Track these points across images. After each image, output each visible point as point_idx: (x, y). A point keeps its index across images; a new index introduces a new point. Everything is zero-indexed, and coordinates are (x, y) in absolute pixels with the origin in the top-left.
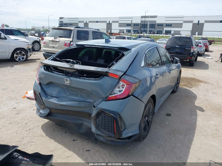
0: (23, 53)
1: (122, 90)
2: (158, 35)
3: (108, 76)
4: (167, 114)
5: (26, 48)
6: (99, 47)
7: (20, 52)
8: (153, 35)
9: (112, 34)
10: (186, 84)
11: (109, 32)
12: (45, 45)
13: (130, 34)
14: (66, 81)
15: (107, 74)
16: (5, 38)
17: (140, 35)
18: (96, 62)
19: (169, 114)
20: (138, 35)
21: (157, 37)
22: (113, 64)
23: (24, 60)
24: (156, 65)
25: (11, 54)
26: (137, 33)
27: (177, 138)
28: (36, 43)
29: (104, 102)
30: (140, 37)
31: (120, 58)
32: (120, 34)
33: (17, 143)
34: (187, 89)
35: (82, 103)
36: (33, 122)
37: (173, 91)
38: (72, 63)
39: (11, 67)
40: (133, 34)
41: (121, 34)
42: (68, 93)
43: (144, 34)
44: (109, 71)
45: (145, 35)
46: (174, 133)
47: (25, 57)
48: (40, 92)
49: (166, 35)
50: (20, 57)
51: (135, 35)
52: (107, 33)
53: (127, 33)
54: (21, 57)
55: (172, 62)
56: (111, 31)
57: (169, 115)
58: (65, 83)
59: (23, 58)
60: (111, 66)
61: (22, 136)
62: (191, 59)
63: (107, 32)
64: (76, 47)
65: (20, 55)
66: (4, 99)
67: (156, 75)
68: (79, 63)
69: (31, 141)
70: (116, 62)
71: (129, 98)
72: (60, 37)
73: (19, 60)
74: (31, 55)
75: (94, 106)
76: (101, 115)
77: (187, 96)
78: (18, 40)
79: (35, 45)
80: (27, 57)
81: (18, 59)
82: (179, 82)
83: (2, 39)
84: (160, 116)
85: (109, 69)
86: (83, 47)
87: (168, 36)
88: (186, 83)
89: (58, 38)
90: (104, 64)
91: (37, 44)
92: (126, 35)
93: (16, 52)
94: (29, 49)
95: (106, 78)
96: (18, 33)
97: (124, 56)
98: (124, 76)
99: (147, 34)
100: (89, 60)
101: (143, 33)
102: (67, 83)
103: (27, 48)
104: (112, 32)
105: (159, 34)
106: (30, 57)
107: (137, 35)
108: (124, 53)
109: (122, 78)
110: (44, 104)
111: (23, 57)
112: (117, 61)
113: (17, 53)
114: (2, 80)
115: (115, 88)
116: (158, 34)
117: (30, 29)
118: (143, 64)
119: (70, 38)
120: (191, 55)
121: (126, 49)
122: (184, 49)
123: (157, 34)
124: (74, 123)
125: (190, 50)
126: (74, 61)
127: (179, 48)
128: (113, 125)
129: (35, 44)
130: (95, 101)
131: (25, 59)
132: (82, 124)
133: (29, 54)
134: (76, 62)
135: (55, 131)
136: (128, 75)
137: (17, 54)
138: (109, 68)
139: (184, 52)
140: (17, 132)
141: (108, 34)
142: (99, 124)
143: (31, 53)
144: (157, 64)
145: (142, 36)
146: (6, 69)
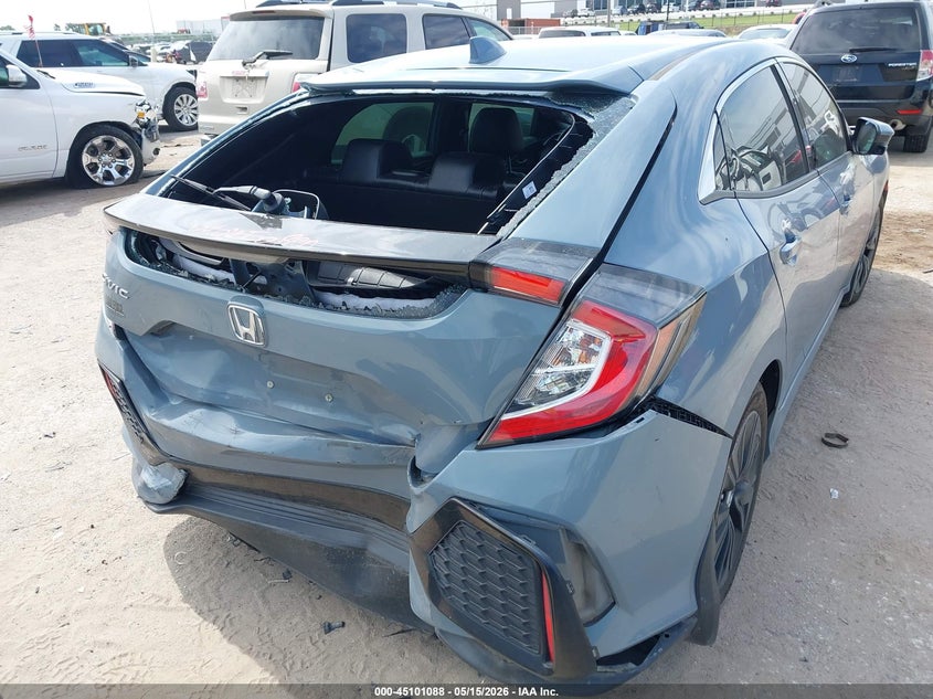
0: (121, 144)
1: (588, 374)
2: (733, 12)
3: (485, 290)
4: (827, 435)
5: (130, 121)
6: (437, 91)
7: (104, 141)
8: (708, 13)
9: (522, 23)
10: (905, 249)
11: (509, 16)
12: (206, 99)
13: (604, 18)
14: (242, 324)
15: (483, 274)
16: (32, 84)
17: (649, 20)
18: (427, 181)
19: (839, 437)
20: (643, 17)
21: (730, 23)
22: (520, 202)
23: (127, 177)
24: (762, 167)
25: (65, 155)
26: (634, 13)
27: (905, 593)
28: (184, 96)
29: (468, 453)
30: (650, 28)
31: (566, 156)
32: (557, 23)
33: (28, 653)
34: (912, 282)
35: (345, 445)
36: (127, 517)
37: (846, 297)
38: (266, 207)
39: (68, 213)
40: (617, 19)
41: (562, 20)
42: (270, 385)
43: (668, 12)
44: (493, 255)
45: (675, 15)
46: (883, 558)
47: (130, 162)
48: (123, 378)
49: (772, 9)
50: (109, 164)
51: (626, 19)
52: (498, 24)
53: (591, 13)
54: (114, 165)
55: (849, 149)
56: (517, 11)
57: (836, 441)
58: (237, 332)
59: (123, 170)
60: (506, 217)
61: (58, 608)
62: (919, 114)
63: (501, 16)
64: (306, 104)
65: (106, 158)
66: (10, 383)
67: (784, 241)
68: (311, 204)
69: (101, 637)
70: (540, 187)
71: (631, 427)
72: (270, 56)
73: (105, 179)
74: (157, 151)
75: (418, 465)
76: (458, 531)
77: (919, 322)
78: (90, 85)
79: (178, 104)
80: (140, 163)
81: (101, 175)
82: (872, 247)
83: (16, 85)
84: (787, 450)
85: (490, 239)
86: (343, 99)
87: (783, 14)
88: (900, 245)
89: (259, 62)
90: (472, 191)
91: (188, 98)
92: (585, 24)
93: (89, 145)
94: (145, 126)
95: (474, 301)
96: (103, 57)
97: (590, 141)
98: (594, 277)
99: (681, 14)
100: (385, 170)
101: (664, 9)
102: (246, 335)
103: (137, 121)
104: (523, 17)
105: (738, 6)
106: (152, 160)
107: (635, 18)
108: (590, 120)
109: (580, 294)
110: (154, 442)
111: (120, 162)
112: (542, 181)
113: (93, 146)
114: (17, 285)
115: (536, 361)
116: (732, 6)
117: (171, 31)
118: (708, 183)
119: (314, 54)
120: (918, 94)
121: (599, 95)
122: (883, 65)
123: (728, 7)
124: (316, 546)
125: (915, 71)
126: (278, 196)
127: (855, 64)
128: (533, 599)
129: (178, 100)
130: (419, 436)
131: (130, 172)
132: (359, 553)
133: (148, 147)
134: (289, 200)
135: (232, 566)
136: (621, 270)
137: (94, 152)
138: (493, 230)
139: (885, 84)
140: (41, 584)
141: (505, 28)
142: (449, 581)
143: (158, 144)
144: (766, 160)
145: (662, 22)
146: (45, 225)
